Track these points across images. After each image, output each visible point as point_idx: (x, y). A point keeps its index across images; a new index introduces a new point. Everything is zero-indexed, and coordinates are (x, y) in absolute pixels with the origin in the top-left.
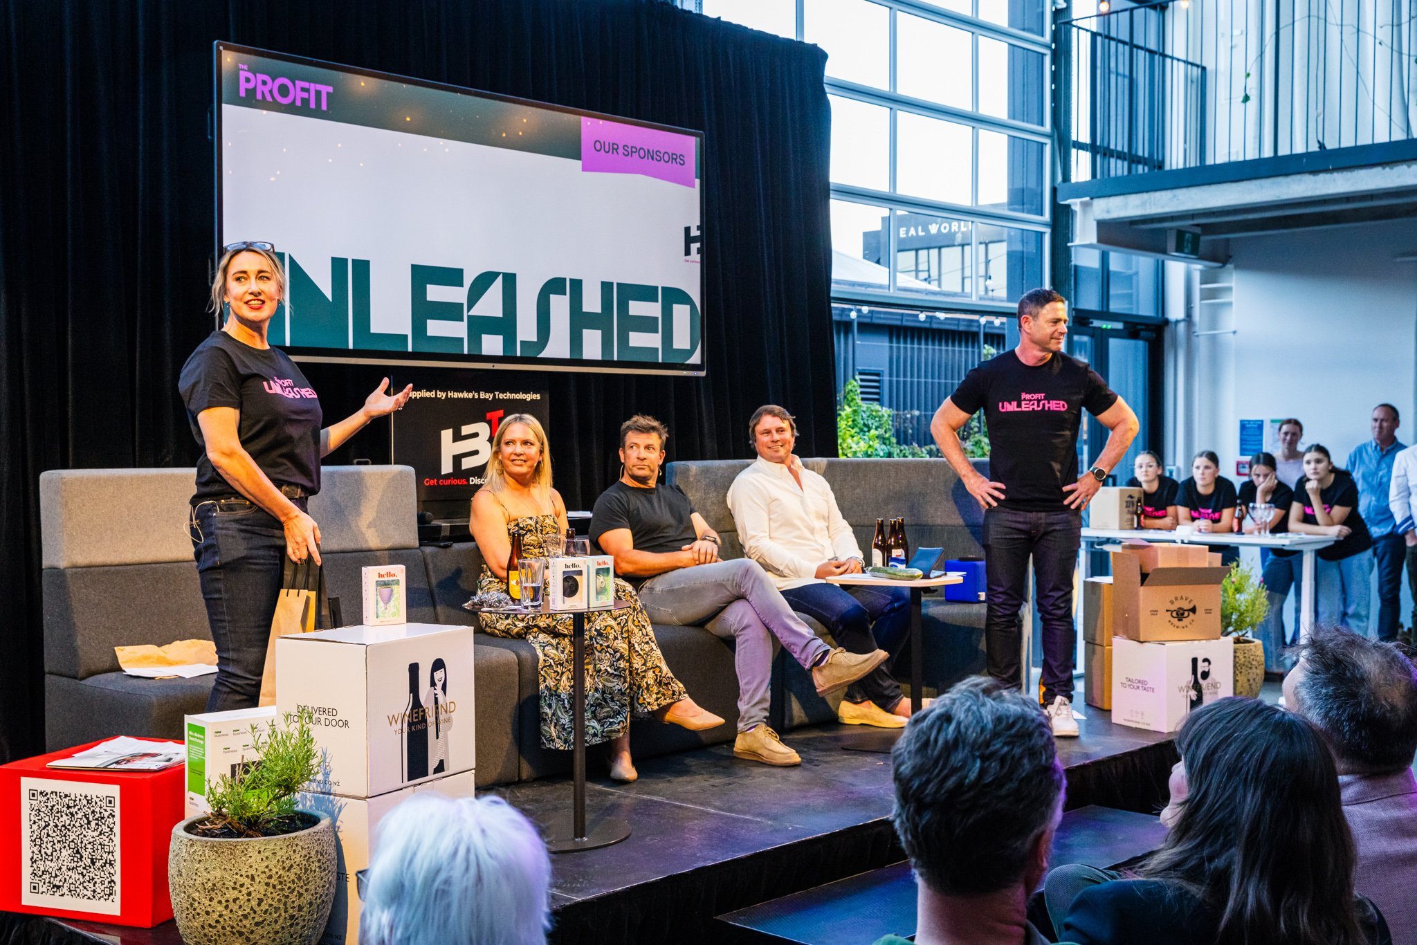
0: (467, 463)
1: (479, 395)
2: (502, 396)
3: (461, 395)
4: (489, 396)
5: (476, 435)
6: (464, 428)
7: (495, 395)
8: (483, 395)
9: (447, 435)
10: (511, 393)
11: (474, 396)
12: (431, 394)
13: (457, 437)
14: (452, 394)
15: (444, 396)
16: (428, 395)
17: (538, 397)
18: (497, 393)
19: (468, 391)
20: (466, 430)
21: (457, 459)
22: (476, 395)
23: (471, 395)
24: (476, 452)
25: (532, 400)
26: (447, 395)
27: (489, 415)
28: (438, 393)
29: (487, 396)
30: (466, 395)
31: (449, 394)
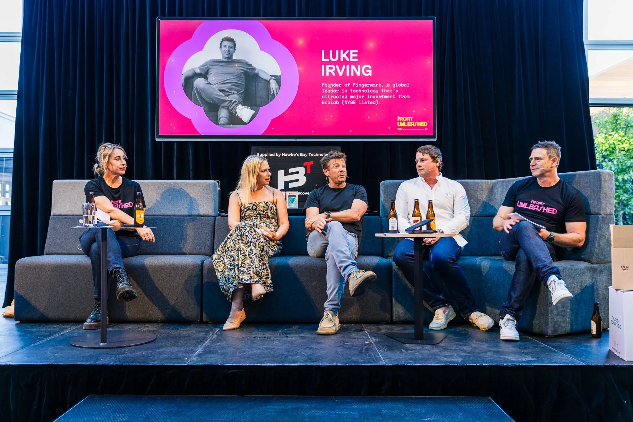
0: (291, 185)
1: (299, 155)
2: (312, 155)
3: (289, 155)
5: (298, 173)
6: (290, 170)
7: (308, 154)
8: (301, 155)
9: (281, 173)
11: (296, 155)
12: (273, 155)
13: (287, 173)
14: (284, 154)
15: (280, 155)
16: (271, 155)
18: (310, 154)
19: (293, 153)
20: (291, 170)
21: (286, 184)
22: (298, 155)
23: (295, 155)
24: (298, 180)
26: (281, 155)
27: (304, 164)
28: (276, 154)
29: (304, 155)
30: (292, 155)
31: (283, 154)
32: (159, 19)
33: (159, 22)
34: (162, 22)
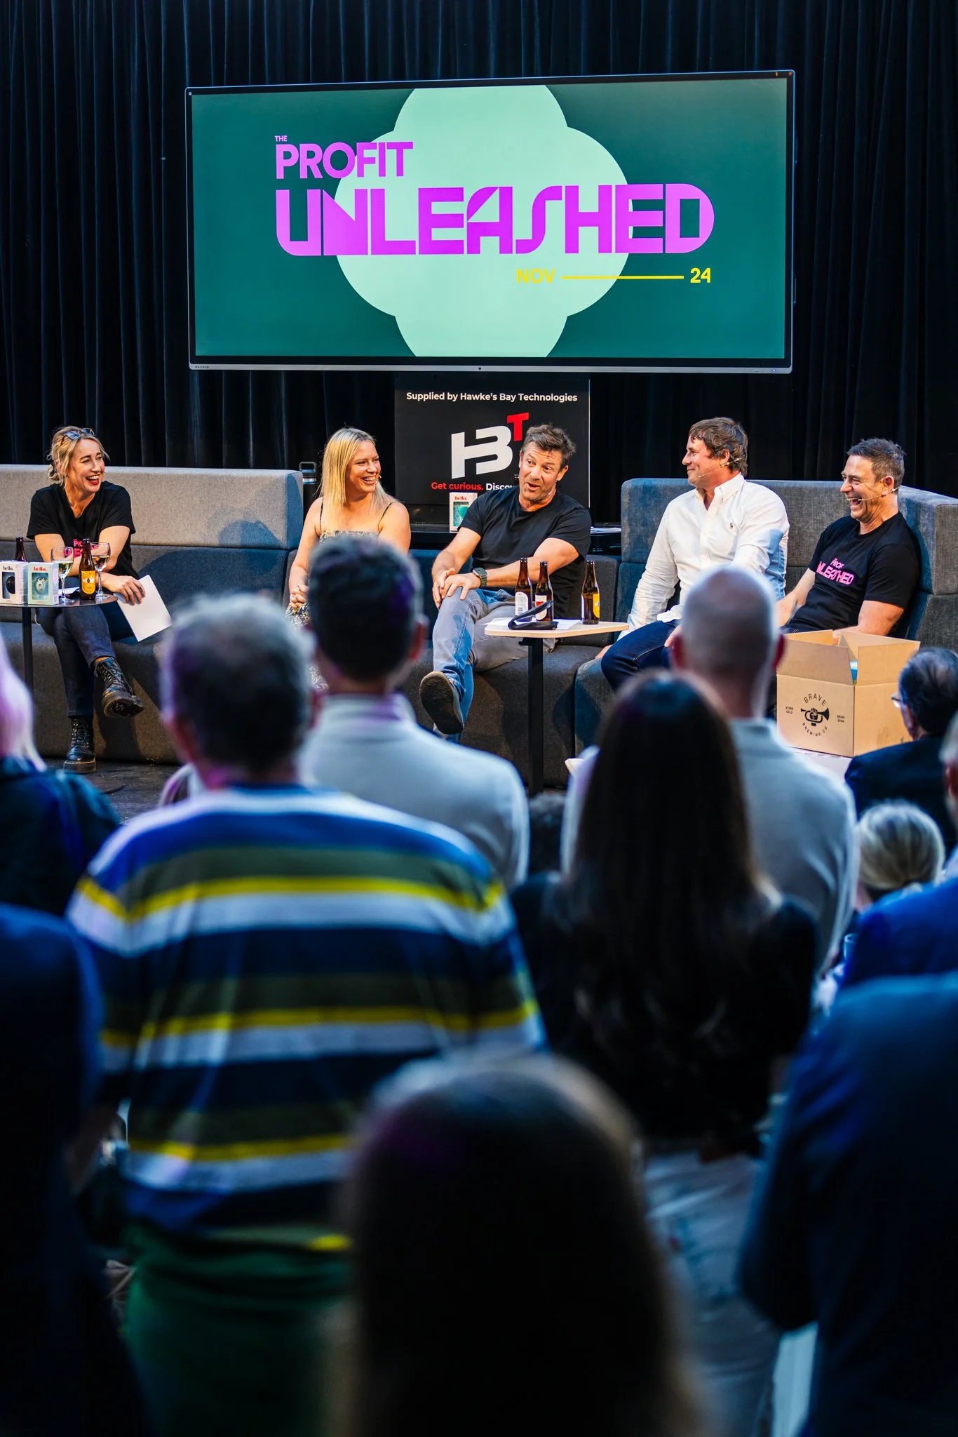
0: (483, 468)
1: (498, 397)
2: (526, 398)
3: (476, 397)
4: (511, 398)
5: (494, 438)
6: (478, 432)
7: (518, 397)
8: (503, 397)
9: (458, 439)
10: (539, 394)
11: (492, 398)
12: (442, 397)
14: (465, 396)
15: (455, 398)
16: (436, 397)
17: (575, 398)
18: (521, 395)
20: (481, 434)
21: (470, 465)
22: (495, 398)
23: (488, 397)
24: (494, 457)
25: (567, 402)
26: (459, 397)
27: (510, 419)
28: (449, 395)
29: (509, 398)
30: (482, 397)
31: (462, 396)
32: (190, 94)
33: (189, 98)
34: (196, 99)
